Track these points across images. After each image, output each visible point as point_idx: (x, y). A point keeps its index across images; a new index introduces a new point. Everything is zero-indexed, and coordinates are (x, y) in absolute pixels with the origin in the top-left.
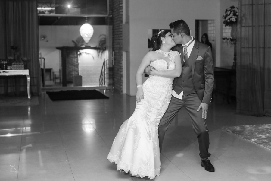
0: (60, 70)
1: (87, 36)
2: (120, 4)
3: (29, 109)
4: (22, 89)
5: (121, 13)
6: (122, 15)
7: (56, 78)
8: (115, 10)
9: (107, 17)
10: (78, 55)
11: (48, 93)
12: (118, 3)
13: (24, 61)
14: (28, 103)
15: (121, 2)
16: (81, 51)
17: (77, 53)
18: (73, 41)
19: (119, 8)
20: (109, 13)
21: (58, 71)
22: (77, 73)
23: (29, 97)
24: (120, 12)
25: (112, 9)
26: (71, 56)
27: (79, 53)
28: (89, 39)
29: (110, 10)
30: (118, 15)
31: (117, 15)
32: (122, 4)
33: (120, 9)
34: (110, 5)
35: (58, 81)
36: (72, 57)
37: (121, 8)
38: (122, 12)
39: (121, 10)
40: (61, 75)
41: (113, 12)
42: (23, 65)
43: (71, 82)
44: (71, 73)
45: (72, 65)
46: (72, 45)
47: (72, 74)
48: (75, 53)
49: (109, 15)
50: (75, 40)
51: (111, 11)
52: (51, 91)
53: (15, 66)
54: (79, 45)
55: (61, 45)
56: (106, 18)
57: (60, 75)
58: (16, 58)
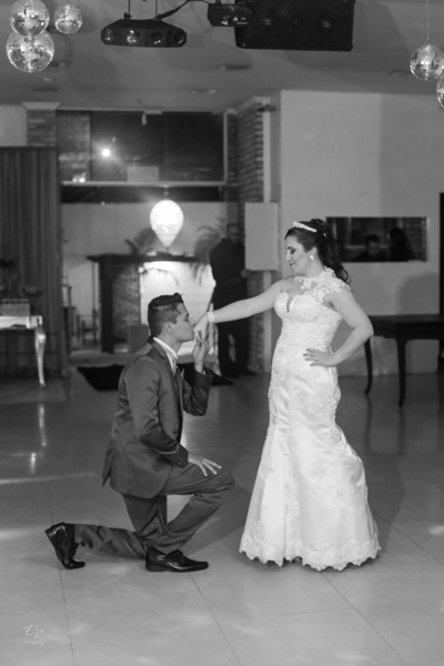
0: (94, 311)
1: (167, 231)
2: (257, 156)
3: (42, 411)
4: (22, 362)
5: (259, 178)
6: (262, 183)
7: (86, 330)
8: (243, 170)
9: (224, 188)
10: (140, 274)
11: (82, 370)
12: (252, 155)
13: (29, 295)
14: (42, 396)
15: (259, 152)
16: (147, 265)
17: (137, 270)
18: (128, 242)
19: (253, 166)
20: (229, 176)
21: (90, 312)
22: (137, 319)
23: (42, 381)
24: (257, 175)
25: (235, 168)
26: (124, 276)
27: (141, 270)
28: (172, 238)
29: (230, 170)
30: (252, 183)
31: (248, 182)
32: (261, 155)
33: (257, 168)
34: (230, 158)
35: (89, 337)
36: (126, 281)
37: (259, 165)
38: (262, 175)
39: (259, 172)
40: (98, 322)
41: (237, 175)
42: (28, 306)
43: (122, 341)
44: (123, 318)
45: (125, 299)
46: (125, 250)
47: (124, 322)
48: (133, 270)
49: (229, 182)
50: (132, 238)
51: (232, 173)
52: (88, 366)
53: (10, 306)
54: (142, 251)
55: (98, 251)
56: (220, 189)
57: (94, 323)
58: (10, 287)
